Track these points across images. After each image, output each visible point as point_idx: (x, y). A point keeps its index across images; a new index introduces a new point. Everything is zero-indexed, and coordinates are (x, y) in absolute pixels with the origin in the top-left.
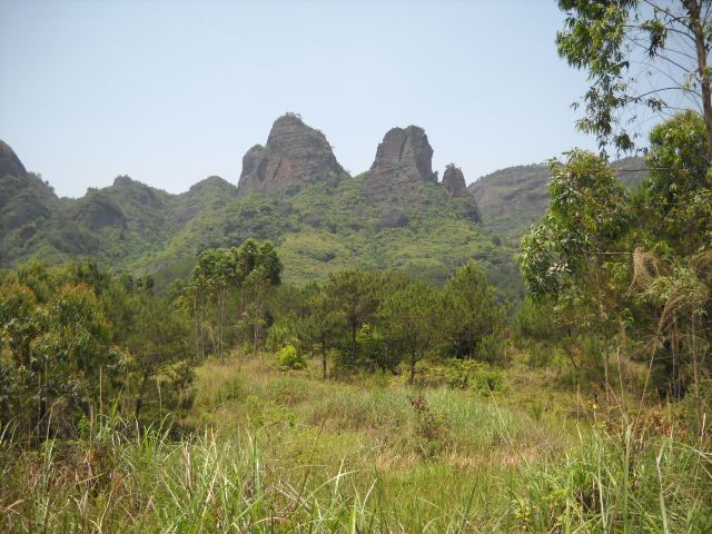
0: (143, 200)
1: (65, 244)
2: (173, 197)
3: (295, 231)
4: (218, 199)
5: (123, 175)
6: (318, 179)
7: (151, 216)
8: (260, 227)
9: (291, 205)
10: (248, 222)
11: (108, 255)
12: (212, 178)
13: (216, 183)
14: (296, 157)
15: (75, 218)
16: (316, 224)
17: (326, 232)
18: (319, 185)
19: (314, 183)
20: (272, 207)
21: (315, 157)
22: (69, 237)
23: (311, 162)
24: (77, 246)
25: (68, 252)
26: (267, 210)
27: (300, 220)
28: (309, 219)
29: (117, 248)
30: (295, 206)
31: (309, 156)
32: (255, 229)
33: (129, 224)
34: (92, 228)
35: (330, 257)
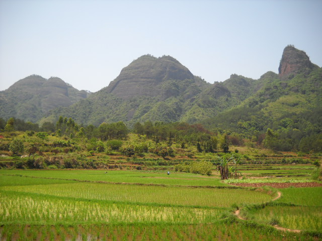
0: (240, 83)
1: (202, 104)
2: (255, 81)
3: (286, 95)
4: (269, 81)
5: (234, 74)
6: (301, 71)
7: (243, 90)
8: (272, 94)
9: (287, 84)
10: (267, 92)
11: (220, 107)
12: (268, 72)
13: (271, 74)
14: (292, 63)
15: (208, 94)
16: (297, 91)
17: (300, 94)
18: (301, 74)
19: (299, 73)
20: (278, 85)
21: (299, 62)
22: (204, 102)
23: (298, 65)
24: (207, 105)
25: (203, 107)
26: (276, 87)
27: (290, 90)
28: (293, 89)
29: (224, 104)
30: (289, 84)
31: (297, 62)
32: (270, 95)
33: (232, 94)
34: (215, 98)
35: (295, 105)
